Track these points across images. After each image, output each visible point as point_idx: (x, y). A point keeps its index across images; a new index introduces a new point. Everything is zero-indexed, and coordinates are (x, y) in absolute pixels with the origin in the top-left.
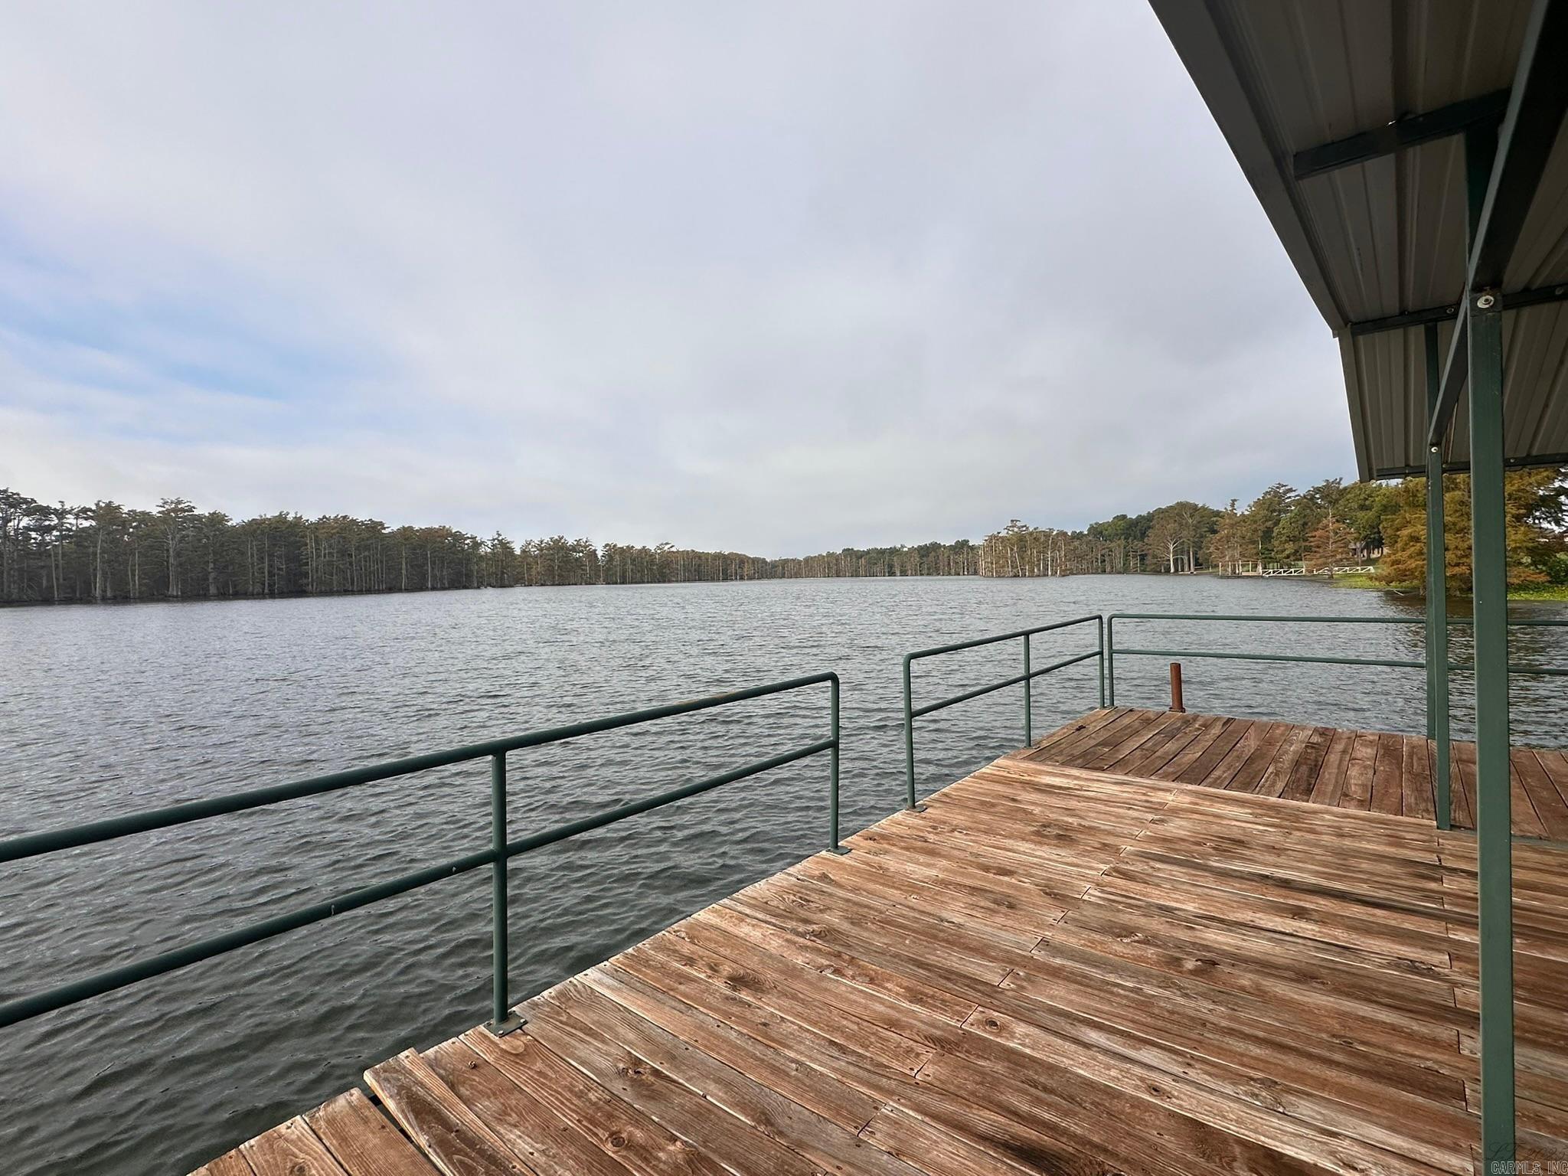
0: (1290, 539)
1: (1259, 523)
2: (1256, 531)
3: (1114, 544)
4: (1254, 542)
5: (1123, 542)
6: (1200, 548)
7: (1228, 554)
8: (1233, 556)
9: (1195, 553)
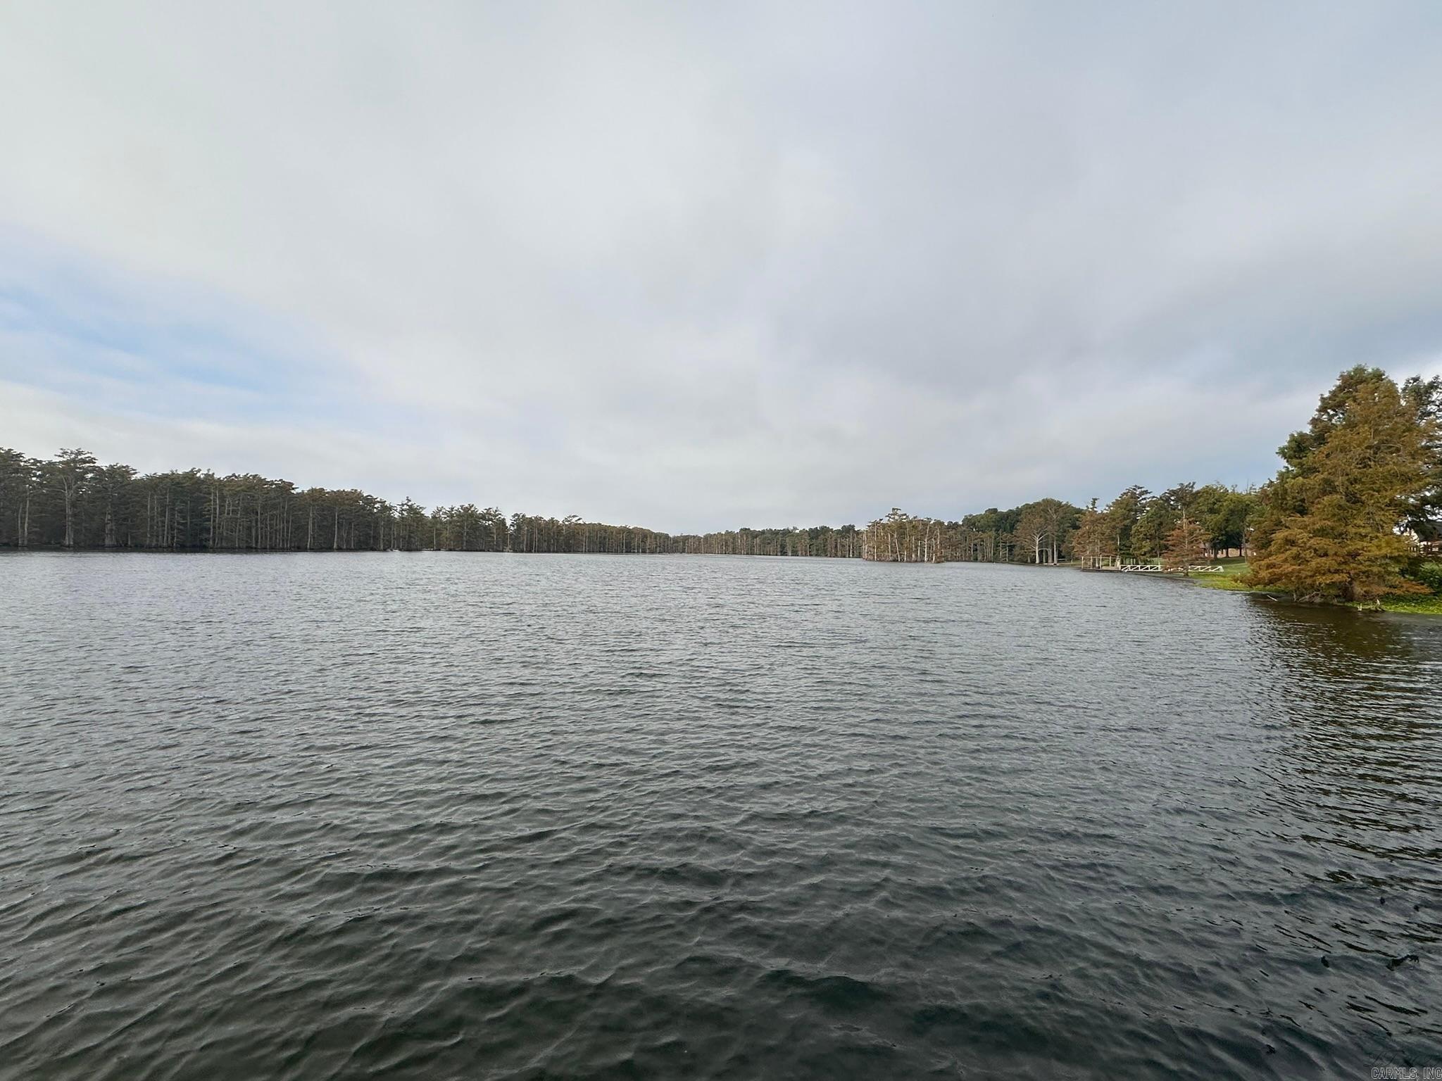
0: (1146, 538)
1: (1118, 521)
2: (1114, 528)
3: (984, 535)
4: (1113, 539)
5: (993, 533)
6: (1063, 542)
7: (1089, 548)
8: (1093, 551)
9: (1059, 546)
